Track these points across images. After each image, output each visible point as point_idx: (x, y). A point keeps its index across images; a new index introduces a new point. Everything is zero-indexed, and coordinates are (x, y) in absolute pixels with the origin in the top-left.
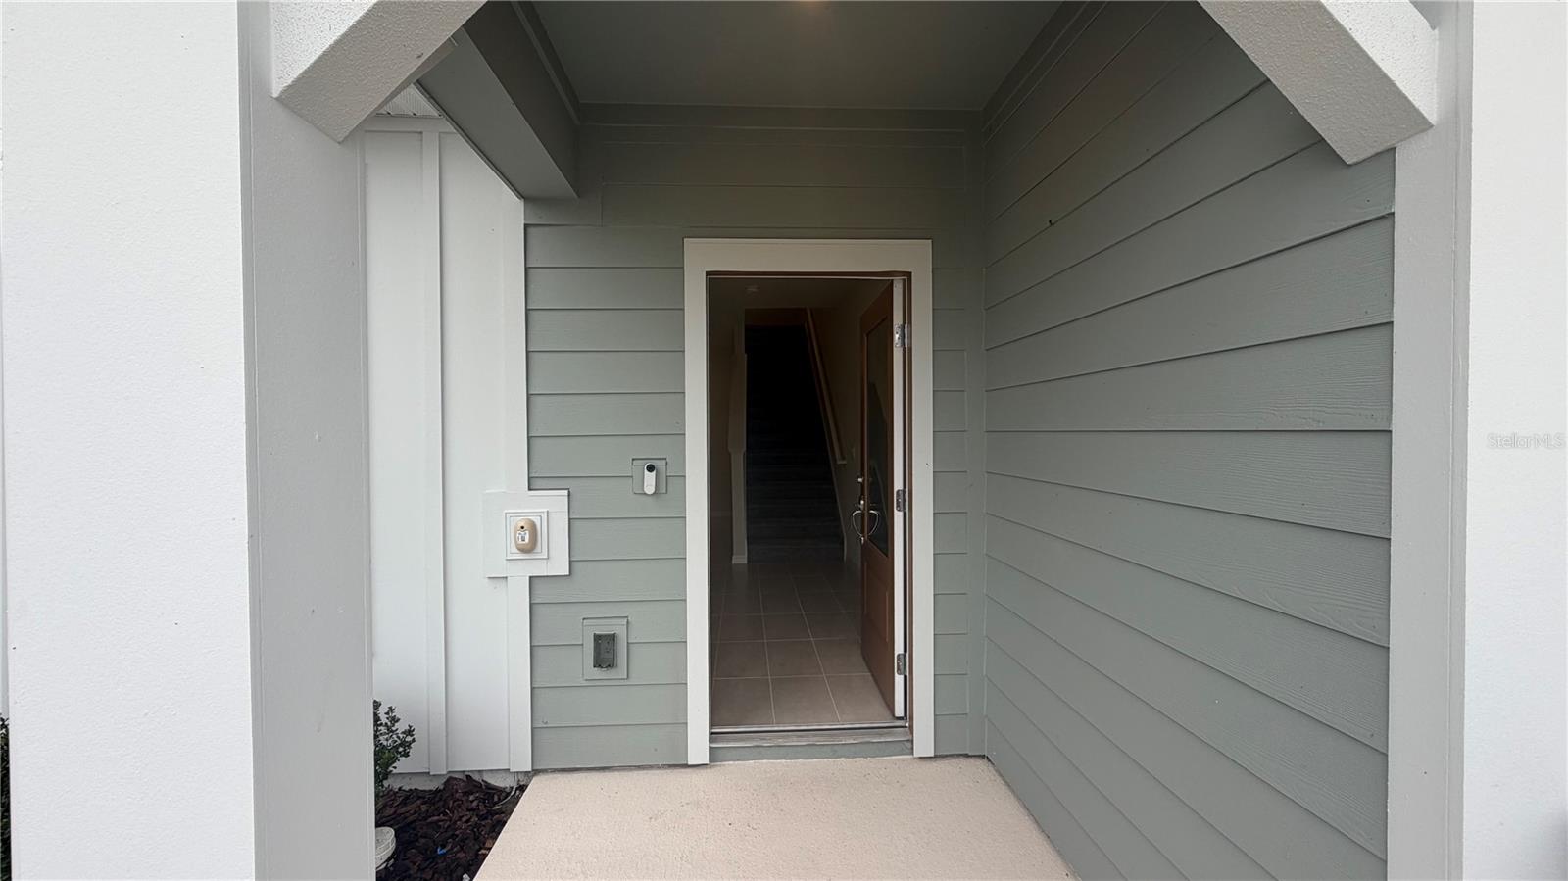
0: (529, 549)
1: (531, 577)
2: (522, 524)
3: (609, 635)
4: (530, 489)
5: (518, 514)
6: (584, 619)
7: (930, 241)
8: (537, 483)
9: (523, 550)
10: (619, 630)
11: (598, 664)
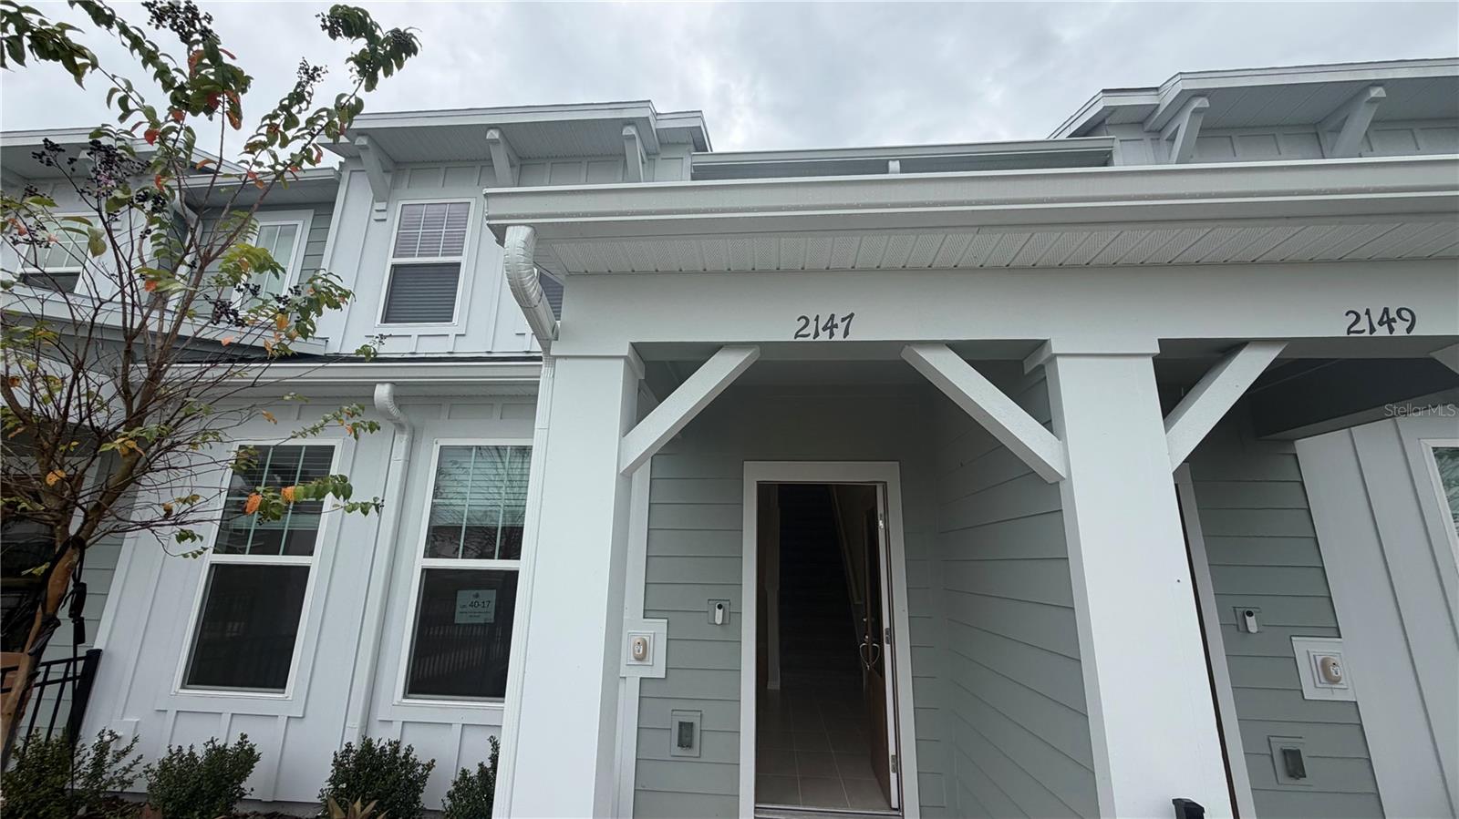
0: (641, 658)
1: (641, 678)
2: (638, 641)
3: (689, 723)
4: (644, 617)
5: (634, 634)
6: (673, 710)
7: (898, 463)
8: (648, 614)
9: (638, 659)
10: (696, 721)
11: (681, 745)
